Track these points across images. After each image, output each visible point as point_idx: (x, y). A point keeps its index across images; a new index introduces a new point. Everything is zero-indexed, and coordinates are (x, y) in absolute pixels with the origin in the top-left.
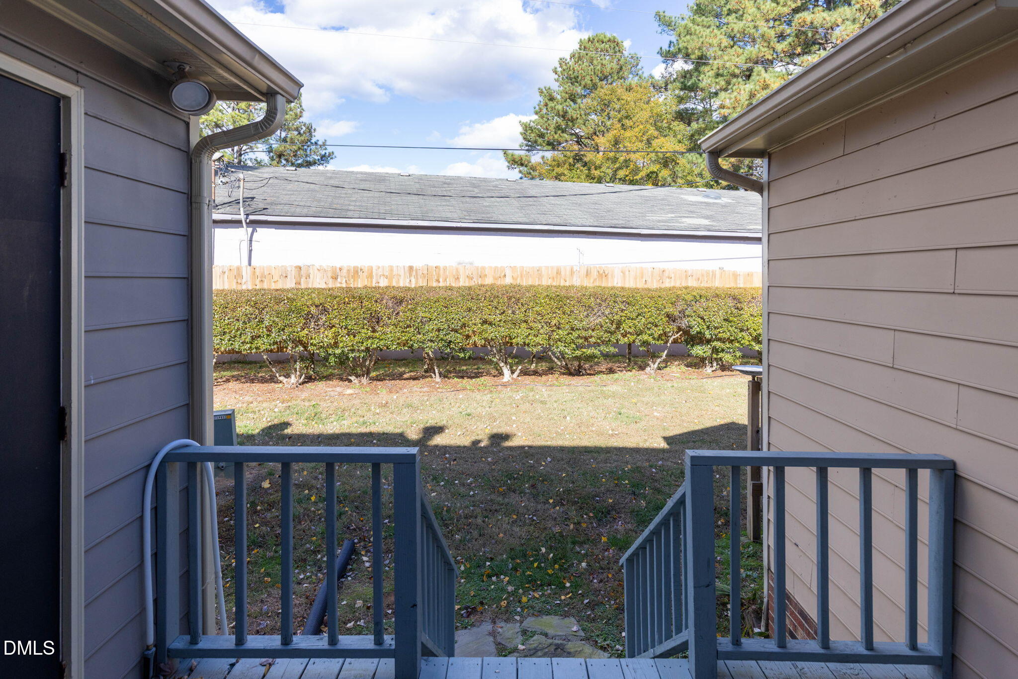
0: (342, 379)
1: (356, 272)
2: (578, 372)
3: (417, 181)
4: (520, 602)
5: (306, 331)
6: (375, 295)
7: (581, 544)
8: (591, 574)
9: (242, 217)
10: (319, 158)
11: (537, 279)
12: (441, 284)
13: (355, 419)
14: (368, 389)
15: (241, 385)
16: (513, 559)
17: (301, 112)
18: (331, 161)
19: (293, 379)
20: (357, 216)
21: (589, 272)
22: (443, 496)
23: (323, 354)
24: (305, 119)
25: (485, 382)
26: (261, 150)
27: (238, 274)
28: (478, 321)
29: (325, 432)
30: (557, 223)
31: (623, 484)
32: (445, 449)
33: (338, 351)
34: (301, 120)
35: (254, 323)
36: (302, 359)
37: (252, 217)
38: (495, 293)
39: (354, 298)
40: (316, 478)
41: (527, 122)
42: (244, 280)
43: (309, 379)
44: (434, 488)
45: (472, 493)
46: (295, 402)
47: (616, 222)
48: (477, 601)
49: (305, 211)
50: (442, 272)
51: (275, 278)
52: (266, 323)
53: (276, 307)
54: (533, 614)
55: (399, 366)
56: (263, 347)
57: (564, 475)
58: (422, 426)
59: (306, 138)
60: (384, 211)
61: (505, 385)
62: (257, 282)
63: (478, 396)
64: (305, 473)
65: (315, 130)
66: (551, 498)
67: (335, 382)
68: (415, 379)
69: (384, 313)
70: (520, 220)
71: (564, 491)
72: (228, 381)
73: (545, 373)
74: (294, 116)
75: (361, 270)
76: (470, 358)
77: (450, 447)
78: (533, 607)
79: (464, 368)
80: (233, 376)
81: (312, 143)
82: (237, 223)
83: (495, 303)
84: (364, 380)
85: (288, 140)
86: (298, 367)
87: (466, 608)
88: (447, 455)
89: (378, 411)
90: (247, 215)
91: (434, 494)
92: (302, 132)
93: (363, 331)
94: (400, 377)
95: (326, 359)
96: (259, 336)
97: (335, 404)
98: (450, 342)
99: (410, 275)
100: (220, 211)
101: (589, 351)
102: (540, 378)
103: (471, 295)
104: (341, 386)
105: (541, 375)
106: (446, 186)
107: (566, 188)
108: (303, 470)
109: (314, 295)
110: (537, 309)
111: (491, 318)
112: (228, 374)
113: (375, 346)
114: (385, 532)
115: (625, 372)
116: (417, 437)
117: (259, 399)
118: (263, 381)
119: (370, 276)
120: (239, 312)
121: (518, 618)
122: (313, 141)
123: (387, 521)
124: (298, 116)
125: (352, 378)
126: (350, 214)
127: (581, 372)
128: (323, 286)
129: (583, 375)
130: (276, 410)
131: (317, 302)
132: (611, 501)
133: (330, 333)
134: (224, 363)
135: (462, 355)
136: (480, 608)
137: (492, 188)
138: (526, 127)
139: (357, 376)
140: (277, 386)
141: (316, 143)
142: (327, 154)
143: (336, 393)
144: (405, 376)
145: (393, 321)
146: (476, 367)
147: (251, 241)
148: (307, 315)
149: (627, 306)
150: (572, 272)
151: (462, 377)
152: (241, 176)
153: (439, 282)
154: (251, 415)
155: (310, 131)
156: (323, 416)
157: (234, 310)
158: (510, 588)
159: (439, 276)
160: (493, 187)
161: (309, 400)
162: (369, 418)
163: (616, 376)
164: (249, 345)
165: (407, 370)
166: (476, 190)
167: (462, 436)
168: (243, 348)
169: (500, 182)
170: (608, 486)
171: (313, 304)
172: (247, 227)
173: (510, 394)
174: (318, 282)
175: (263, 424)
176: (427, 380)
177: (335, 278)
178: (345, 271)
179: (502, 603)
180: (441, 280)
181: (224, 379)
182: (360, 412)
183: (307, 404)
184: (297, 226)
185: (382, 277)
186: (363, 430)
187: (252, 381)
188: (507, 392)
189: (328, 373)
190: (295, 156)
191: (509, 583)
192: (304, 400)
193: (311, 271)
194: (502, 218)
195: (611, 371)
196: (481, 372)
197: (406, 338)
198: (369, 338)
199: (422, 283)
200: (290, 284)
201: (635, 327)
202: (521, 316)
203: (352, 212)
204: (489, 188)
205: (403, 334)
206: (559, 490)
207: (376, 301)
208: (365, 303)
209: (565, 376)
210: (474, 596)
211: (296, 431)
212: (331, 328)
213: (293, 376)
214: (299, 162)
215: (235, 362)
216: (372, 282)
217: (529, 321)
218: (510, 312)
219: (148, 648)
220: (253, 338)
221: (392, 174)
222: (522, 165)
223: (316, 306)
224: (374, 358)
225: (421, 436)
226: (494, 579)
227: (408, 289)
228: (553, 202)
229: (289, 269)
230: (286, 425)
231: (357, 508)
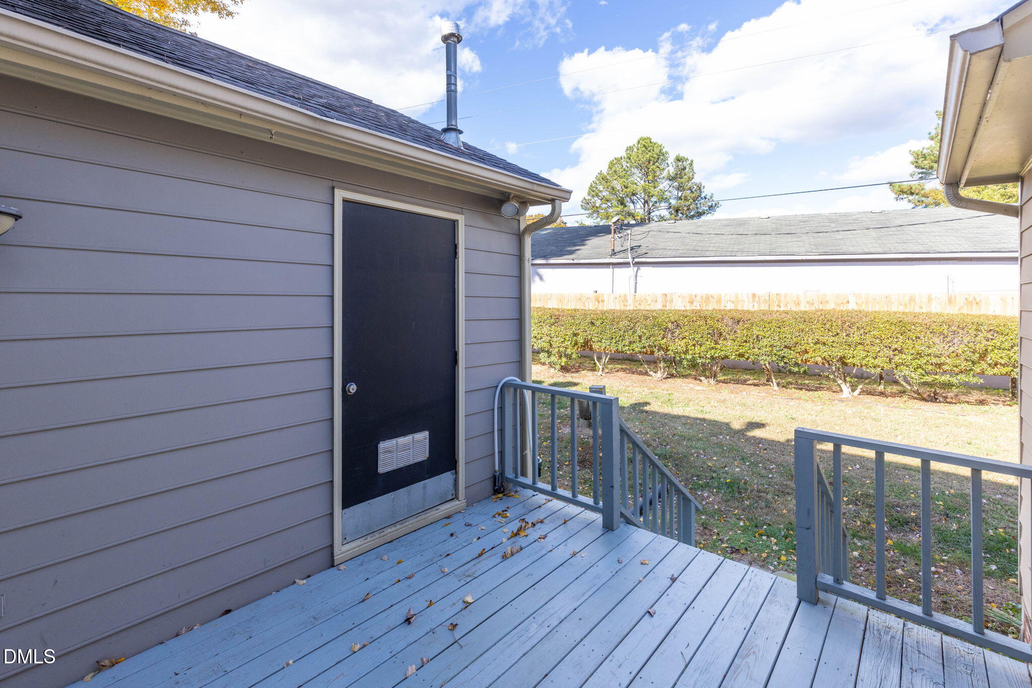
0: (696, 379)
1: (708, 298)
2: (934, 399)
3: (774, 222)
4: (779, 559)
5: (665, 340)
6: (720, 316)
7: (861, 538)
8: (859, 562)
9: (630, 260)
10: (707, 208)
11: (886, 306)
12: (782, 309)
13: (697, 407)
14: (714, 388)
15: (625, 375)
16: (788, 530)
17: (693, 175)
18: (717, 209)
19: (659, 374)
20: (713, 255)
21: (953, 299)
22: (745, 473)
23: (678, 358)
24: (697, 180)
25: (822, 396)
26: (664, 208)
27: (625, 300)
28: (810, 341)
29: (672, 413)
30: (918, 251)
31: (935, 504)
32: (760, 441)
33: (689, 357)
34: (693, 181)
35: (630, 332)
36: (665, 360)
37: (636, 260)
38: (828, 317)
39: (700, 317)
40: (655, 440)
41: (918, 151)
42: (628, 304)
43: (672, 376)
44: (739, 465)
45: (770, 476)
46: (656, 390)
47: (1003, 245)
48: (744, 546)
49: (674, 253)
50: (782, 299)
51: (649, 303)
52: (639, 333)
53: (644, 322)
54: (786, 570)
55: (746, 374)
56: (637, 350)
57: (868, 482)
58: (748, 421)
59: (697, 195)
60: (736, 250)
61: (842, 401)
62: (637, 304)
63: (809, 405)
64: (648, 436)
65: (704, 187)
66: (846, 497)
67: (690, 380)
68: (755, 385)
69: (725, 330)
70: (872, 250)
71: (862, 494)
72: (618, 371)
73: (893, 395)
74: (687, 179)
75: (712, 296)
76: (805, 372)
77: (766, 440)
78: (789, 565)
79: (807, 382)
80: (622, 369)
81: (702, 198)
82: (627, 264)
83: (828, 326)
84: (712, 381)
85: (683, 198)
86: (662, 366)
87: (732, 548)
88: (761, 445)
89: (716, 405)
90: (634, 258)
91: (739, 469)
92: (694, 190)
93: (708, 343)
94: (744, 382)
95: (681, 362)
96: (634, 342)
97: (685, 395)
98: (784, 357)
99: (754, 301)
100: (616, 257)
101: (945, 378)
102: (885, 399)
103: (805, 319)
104: (693, 384)
105: (887, 397)
106: (802, 223)
107: (945, 214)
108: (648, 433)
109: (670, 315)
110: (875, 333)
111: (823, 339)
112: (619, 366)
113: (717, 355)
114: (692, 485)
115: (1001, 405)
116: (739, 428)
117: (635, 385)
118: (641, 373)
119: (719, 301)
120: (621, 324)
121: (772, 568)
122: (703, 196)
123: (695, 478)
124: (690, 179)
125: (703, 378)
126: (707, 253)
127: (937, 399)
128: (683, 308)
129: (940, 402)
130: (643, 393)
131: (673, 320)
132: (913, 514)
133: (683, 343)
134: (619, 360)
135: (796, 369)
136: (743, 552)
137: (851, 222)
138: (918, 155)
139: (707, 377)
140: (648, 378)
141: (705, 198)
142: (714, 205)
143: (689, 388)
144: (748, 382)
145: (731, 337)
146: (818, 382)
147: (636, 276)
148: (666, 328)
149: (995, 335)
150: (930, 299)
151: (801, 389)
152: (629, 232)
153: (780, 307)
154: (627, 395)
155: (700, 189)
156: (674, 402)
157: (618, 323)
158: (775, 548)
159: (779, 301)
160: (853, 220)
161: (667, 390)
162: (708, 408)
163: (986, 408)
164: (627, 348)
165: (752, 378)
166: (833, 225)
167: (780, 434)
168: (623, 349)
169: (863, 214)
170: (915, 501)
171: (670, 321)
172: (634, 267)
173: (843, 408)
174: (679, 305)
175: (633, 401)
176: (766, 387)
177: (691, 302)
178: (698, 298)
179: (763, 555)
180: (782, 305)
181: (616, 370)
182: (702, 403)
183: (665, 392)
184: (667, 265)
185: (729, 302)
186: (700, 416)
187: (633, 373)
188: (840, 406)
189: (686, 373)
190: (688, 209)
191: (776, 544)
192: (663, 390)
193: (674, 297)
194: (851, 249)
195: (982, 402)
196: (822, 388)
197: (743, 351)
198: (712, 348)
199: (764, 307)
200: (658, 306)
201: (1010, 359)
202: (857, 338)
203: (710, 252)
204: (848, 222)
205: (740, 348)
206: (857, 492)
207: (718, 321)
208: (709, 322)
209: (916, 400)
210: (743, 543)
211: (652, 409)
212: (683, 339)
213: (659, 372)
214: (692, 214)
215: (625, 360)
216: (720, 306)
217: (865, 344)
218: (844, 334)
219: (496, 472)
220: (630, 343)
221: (753, 218)
222: (912, 194)
223: (672, 323)
224: (719, 365)
225: (743, 427)
226: (764, 538)
227: (749, 312)
228: (921, 230)
229: (658, 296)
230: (647, 404)
231: (677, 465)
